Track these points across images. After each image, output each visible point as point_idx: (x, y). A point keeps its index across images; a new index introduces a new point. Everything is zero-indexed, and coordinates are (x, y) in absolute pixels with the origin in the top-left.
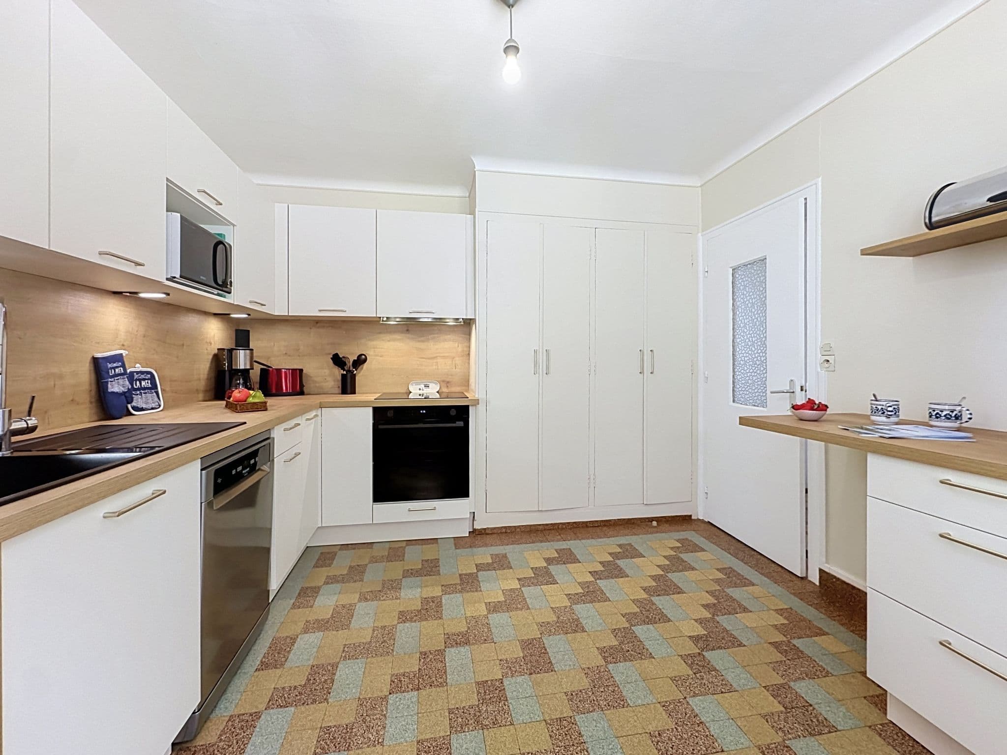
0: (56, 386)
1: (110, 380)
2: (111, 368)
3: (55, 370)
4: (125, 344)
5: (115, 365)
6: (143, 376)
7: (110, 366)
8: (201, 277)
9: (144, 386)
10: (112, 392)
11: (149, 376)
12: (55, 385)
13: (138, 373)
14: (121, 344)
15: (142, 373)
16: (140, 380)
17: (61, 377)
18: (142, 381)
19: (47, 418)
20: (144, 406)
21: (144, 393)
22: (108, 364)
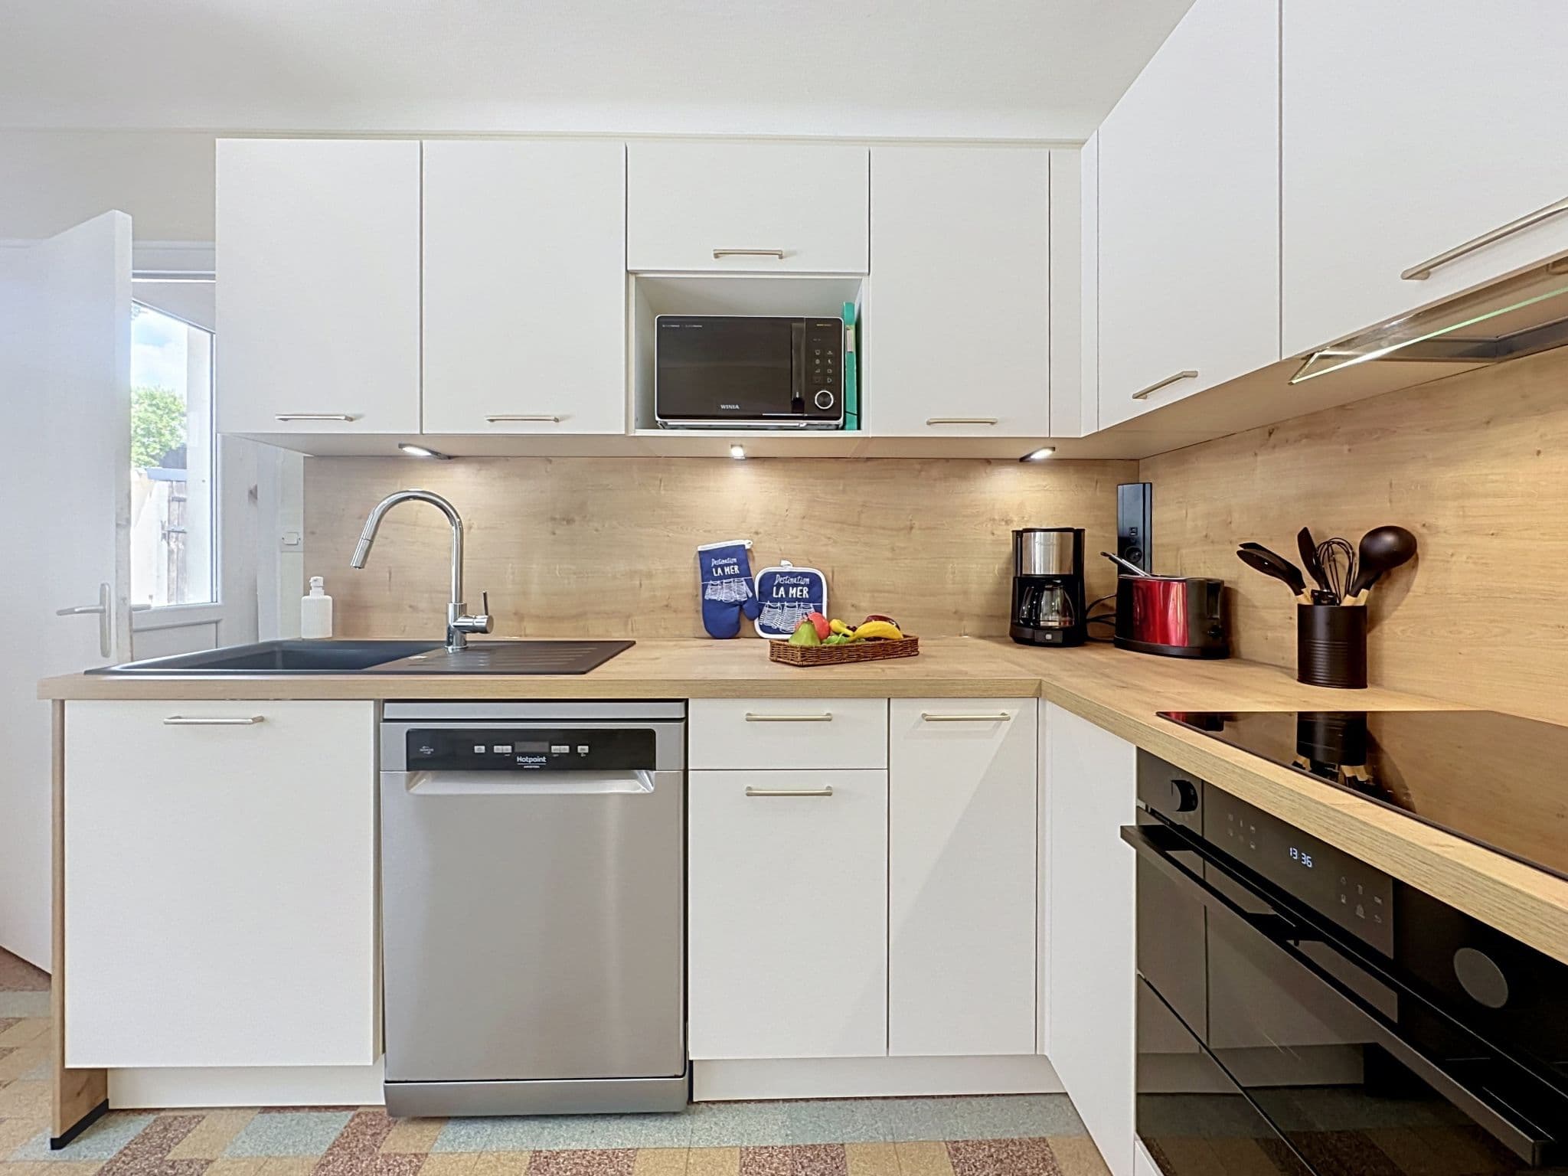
0: (643, 586)
1: (711, 582)
2: (716, 567)
3: (641, 566)
4: (761, 530)
5: (724, 562)
6: (793, 581)
7: (714, 562)
8: (723, 407)
9: (792, 595)
10: (710, 600)
11: (808, 580)
12: (641, 585)
13: (782, 574)
14: (753, 530)
15: (791, 574)
16: (787, 587)
17: (650, 575)
18: (791, 588)
19: (630, 623)
20: (781, 627)
21: (788, 607)
22: (713, 560)
